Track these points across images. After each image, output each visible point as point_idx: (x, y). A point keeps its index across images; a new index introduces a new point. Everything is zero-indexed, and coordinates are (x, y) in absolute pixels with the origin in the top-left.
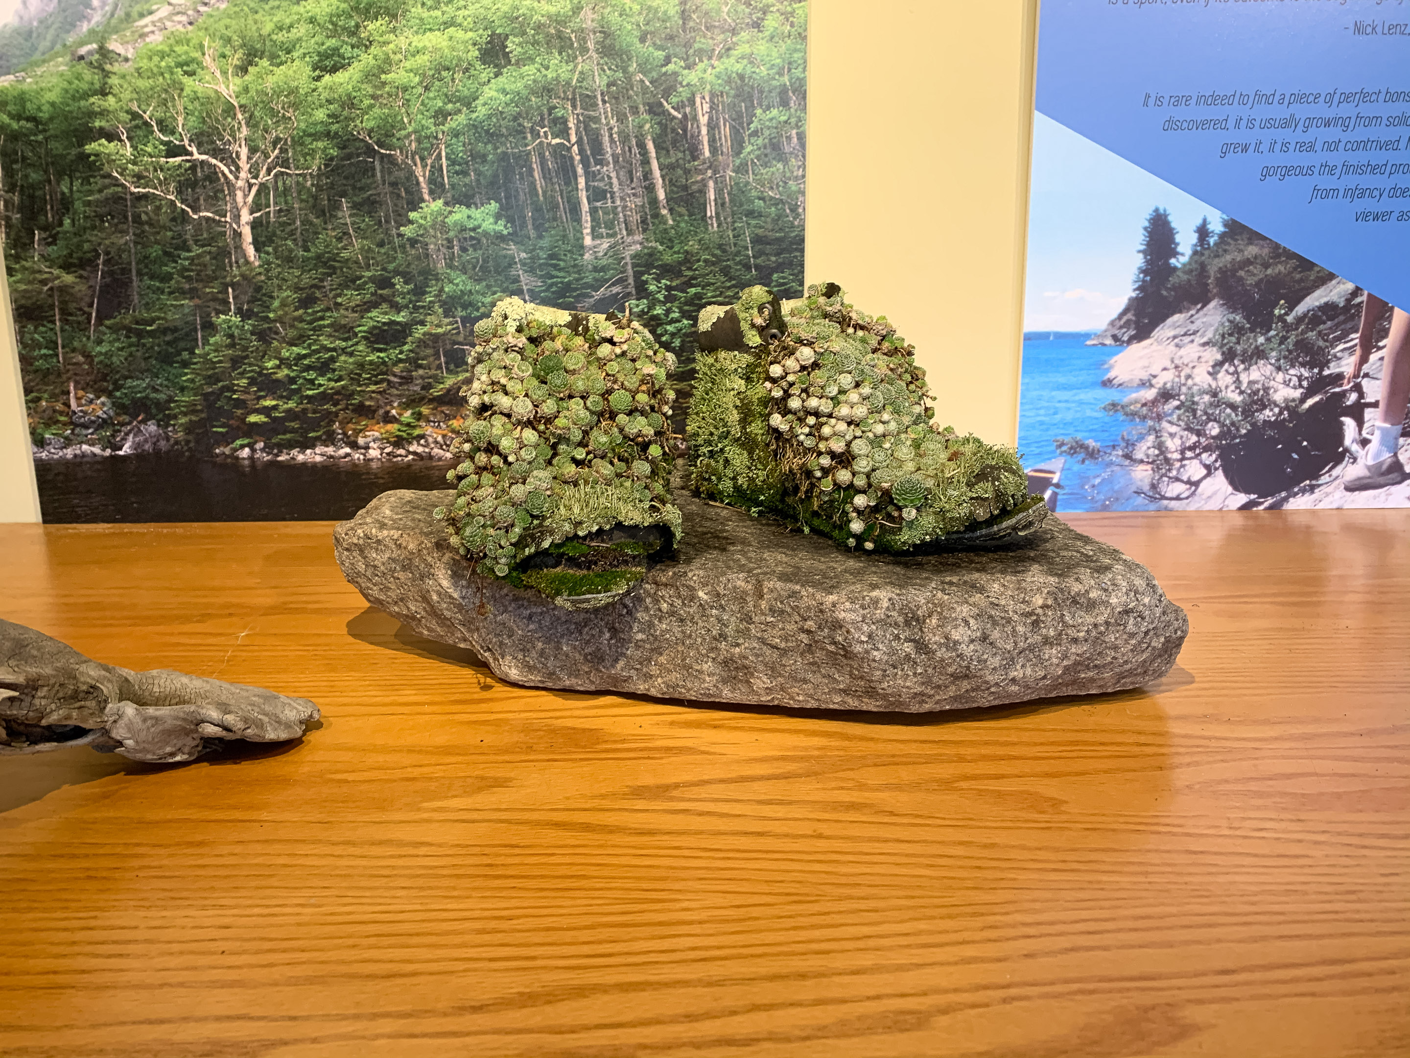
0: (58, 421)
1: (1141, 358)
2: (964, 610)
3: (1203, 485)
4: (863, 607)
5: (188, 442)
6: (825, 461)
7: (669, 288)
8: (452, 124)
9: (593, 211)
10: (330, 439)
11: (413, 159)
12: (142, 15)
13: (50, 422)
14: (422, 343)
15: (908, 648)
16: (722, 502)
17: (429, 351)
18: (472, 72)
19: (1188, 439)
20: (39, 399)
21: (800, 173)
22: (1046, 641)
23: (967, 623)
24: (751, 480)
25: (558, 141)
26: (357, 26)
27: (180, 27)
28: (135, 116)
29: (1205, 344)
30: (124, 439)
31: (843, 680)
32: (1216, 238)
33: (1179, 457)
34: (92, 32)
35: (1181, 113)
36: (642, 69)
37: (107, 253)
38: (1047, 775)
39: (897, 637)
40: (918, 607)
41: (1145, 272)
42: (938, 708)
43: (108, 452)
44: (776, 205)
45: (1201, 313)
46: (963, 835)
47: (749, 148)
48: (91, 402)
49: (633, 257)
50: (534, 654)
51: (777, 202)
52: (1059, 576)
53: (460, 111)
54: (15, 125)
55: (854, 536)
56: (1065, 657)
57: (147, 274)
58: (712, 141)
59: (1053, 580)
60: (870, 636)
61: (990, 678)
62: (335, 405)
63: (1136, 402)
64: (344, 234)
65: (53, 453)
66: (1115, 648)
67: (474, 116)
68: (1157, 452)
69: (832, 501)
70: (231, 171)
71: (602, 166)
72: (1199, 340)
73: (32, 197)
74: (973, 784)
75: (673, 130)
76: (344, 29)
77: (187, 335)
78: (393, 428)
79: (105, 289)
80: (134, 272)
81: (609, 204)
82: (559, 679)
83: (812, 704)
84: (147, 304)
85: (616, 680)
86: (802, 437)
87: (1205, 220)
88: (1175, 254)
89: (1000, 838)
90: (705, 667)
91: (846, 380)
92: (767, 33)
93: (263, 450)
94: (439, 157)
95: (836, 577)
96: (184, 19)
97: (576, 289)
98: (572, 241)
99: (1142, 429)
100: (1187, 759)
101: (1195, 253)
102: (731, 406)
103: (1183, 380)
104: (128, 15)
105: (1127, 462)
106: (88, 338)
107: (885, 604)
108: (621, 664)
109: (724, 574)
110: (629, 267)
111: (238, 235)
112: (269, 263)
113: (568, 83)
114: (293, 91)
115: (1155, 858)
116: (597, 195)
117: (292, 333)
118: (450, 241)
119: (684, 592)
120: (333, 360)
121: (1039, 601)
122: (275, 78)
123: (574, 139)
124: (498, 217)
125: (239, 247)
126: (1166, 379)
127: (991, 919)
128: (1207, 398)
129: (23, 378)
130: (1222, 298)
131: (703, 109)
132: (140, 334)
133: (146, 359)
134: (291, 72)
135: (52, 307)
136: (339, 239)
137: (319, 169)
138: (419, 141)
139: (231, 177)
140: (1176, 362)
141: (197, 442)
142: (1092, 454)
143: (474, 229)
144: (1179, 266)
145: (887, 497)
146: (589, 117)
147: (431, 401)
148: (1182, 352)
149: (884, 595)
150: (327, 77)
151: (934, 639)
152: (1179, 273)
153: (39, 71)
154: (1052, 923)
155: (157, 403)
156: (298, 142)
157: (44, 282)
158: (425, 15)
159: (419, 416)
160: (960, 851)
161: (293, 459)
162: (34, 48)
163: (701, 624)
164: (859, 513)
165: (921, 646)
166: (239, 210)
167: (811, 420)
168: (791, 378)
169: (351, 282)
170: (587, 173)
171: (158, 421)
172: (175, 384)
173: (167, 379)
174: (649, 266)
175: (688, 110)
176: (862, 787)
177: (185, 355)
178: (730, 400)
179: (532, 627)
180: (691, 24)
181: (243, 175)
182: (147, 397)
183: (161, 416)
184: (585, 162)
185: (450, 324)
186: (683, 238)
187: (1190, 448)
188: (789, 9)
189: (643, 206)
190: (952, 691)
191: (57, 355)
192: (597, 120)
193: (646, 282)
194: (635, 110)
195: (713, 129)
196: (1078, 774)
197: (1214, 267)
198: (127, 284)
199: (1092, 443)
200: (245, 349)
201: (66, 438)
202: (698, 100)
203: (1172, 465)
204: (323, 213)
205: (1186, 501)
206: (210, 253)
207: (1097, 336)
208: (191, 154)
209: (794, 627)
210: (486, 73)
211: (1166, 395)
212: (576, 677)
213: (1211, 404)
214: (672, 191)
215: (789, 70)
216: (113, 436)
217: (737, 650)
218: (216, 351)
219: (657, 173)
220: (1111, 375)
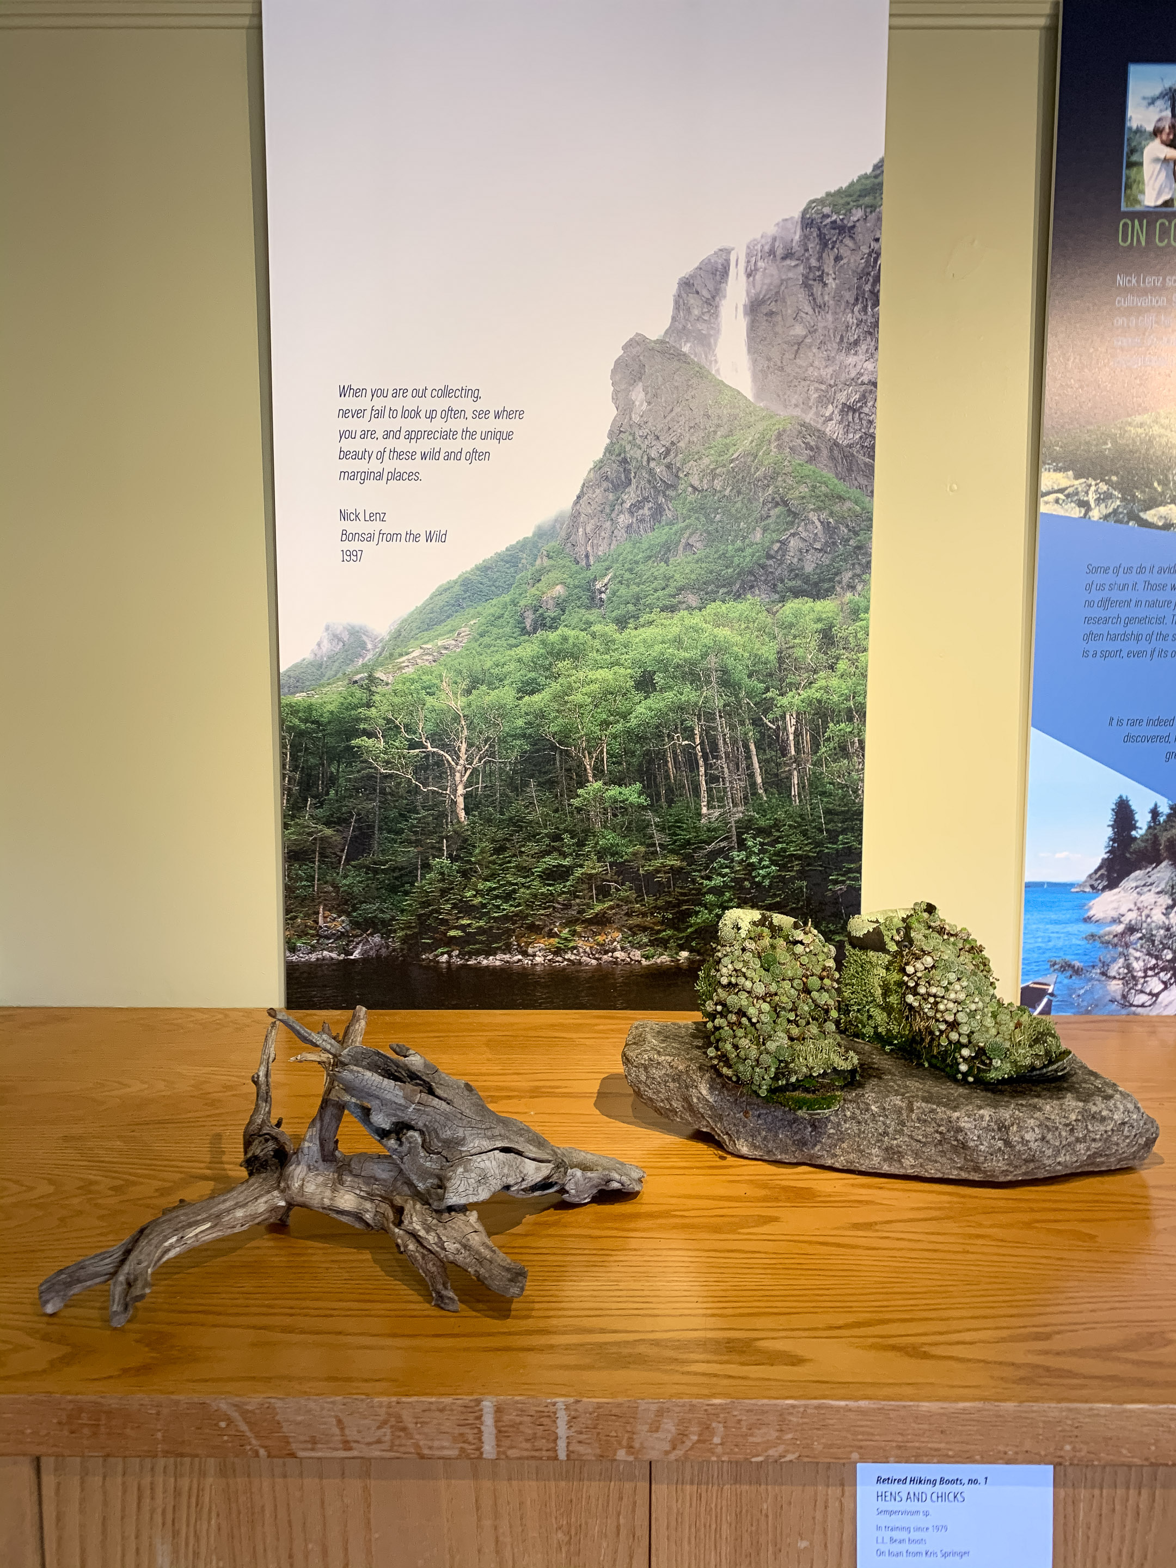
0: (307, 934)
1: (1112, 902)
2: (1032, 1122)
3: (1161, 996)
4: (975, 1120)
5: (402, 949)
6: (943, 1027)
7: (762, 844)
8: (612, 730)
9: (709, 790)
10: (508, 949)
11: (583, 753)
12: (401, 655)
13: (302, 934)
14: (580, 880)
15: (1000, 1144)
16: (863, 1039)
17: (585, 886)
18: (629, 695)
19: (1149, 962)
20: (296, 917)
21: (860, 766)
22: (1078, 1140)
23: (1034, 1130)
24: (889, 1031)
25: (686, 742)
26: (551, 664)
27: (427, 663)
28: (389, 721)
29: (1158, 893)
30: (355, 947)
31: (960, 1162)
32: (1164, 817)
33: (1143, 975)
34: (364, 665)
35: (1135, 731)
36: (749, 695)
37: (358, 814)
38: (1083, 1220)
39: (993, 1138)
40: (1006, 1120)
41: (1114, 840)
42: (1015, 1179)
43: (342, 957)
44: (842, 788)
45: (1155, 870)
46: (1044, 1253)
47: (824, 749)
48: (334, 920)
49: (736, 822)
50: (759, 1138)
51: (842, 787)
52: (1084, 1101)
53: (618, 721)
54: (303, 727)
55: (963, 1073)
56: (1088, 1149)
57: (386, 829)
58: (797, 744)
59: (1081, 1104)
60: (979, 1137)
61: (1046, 1162)
62: (513, 924)
63: (1109, 933)
64: (531, 803)
65: (301, 957)
66: (1117, 1144)
67: (628, 725)
68: (1126, 971)
69: (946, 1051)
70: (453, 759)
71: (717, 759)
72: (1154, 890)
73: (309, 775)
74: (1043, 1225)
75: (769, 736)
76: (541, 666)
77: (410, 872)
78: (554, 941)
79: (354, 839)
80: (376, 828)
81: (721, 785)
82: (774, 1155)
83: (939, 1175)
84: (384, 850)
85: (812, 1157)
86: (926, 1010)
87: (1156, 805)
88: (1135, 828)
89: (1065, 1255)
90: (873, 1151)
91: (952, 976)
92: (839, 673)
93: (457, 956)
94: (602, 752)
95: (955, 1100)
96: (431, 658)
97: (694, 844)
98: (693, 811)
99: (1114, 953)
100: (1163, 1213)
101: (1150, 827)
102: (876, 985)
103: (1144, 918)
104: (391, 655)
105: (1104, 978)
106: (338, 874)
107: (987, 1118)
108: (818, 1147)
109: (888, 1096)
110: (734, 829)
111: (454, 803)
112: (474, 823)
113: (696, 704)
114: (502, 707)
115: (1148, 1267)
116: (712, 779)
117: (487, 872)
118: (605, 809)
119: (862, 1106)
120: (514, 891)
121: (1073, 1117)
122: (490, 698)
123: (698, 741)
124: (640, 794)
125: (454, 812)
126: (1131, 917)
127: (1070, 1295)
128: (1162, 932)
129: (285, 902)
130: (1170, 860)
131: (791, 723)
132: (376, 872)
133: (377, 889)
134: (502, 694)
135: (314, 852)
136: (527, 807)
137: (516, 758)
138: (588, 741)
139: (453, 763)
140: (1139, 905)
141: (409, 950)
142: (1077, 972)
143: (623, 802)
144: (1138, 836)
145: (981, 1052)
146: (709, 727)
147: (583, 922)
148: (1143, 898)
149: (986, 1113)
150: (527, 697)
151: (1015, 1139)
152: (1139, 841)
153: (325, 690)
154: (1102, 1297)
155: (383, 922)
156: (502, 740)
157: (310, 834)
158: (599, 658)
159: (574, 933)
160: (1044, 1261)
161: (479, 963)
162: (322, 675)
163: (871, 1125)
164: (965, 1059)
165: (1007, 1143)
166: (456, 786)
167: (932, 1000)
168: (919, 974)
169: (532, 837)
170: (706, 764)
171: (382, 934)
172: (397, 908)
173: (392, 904)
174: (748, 828)
175: (780, 723)
176: (980, 1225)
177: (407, 887)
178: (876, 982)
179: (760, 1122)
180: (785, 666)
181: (461, 762)
182: (375, 917)
183: (384, 930)
184: (706, 759)
185: (602, 867)
186: (774, 809)
187: (1151, 969)
188: (855, 657)
189: (746, 787)
190: (1024, 1169)
191: (313, 886)
192: (715, 729)
193: (745, 839)
194: (742, 723)
195: (798, 736)
196: (1101, 1220)
197: (1163, 840)
198: (370, 836)
199: (1077, 964)
200: (452, 883)
201: (312, 946)
202: (788, 717)
203: (1137, 981)
204: (516, 789)
205: (1149, 1008)
206: (433, 815)
207: (1079, 885)
208: (426, 748)
209: (933, 1130)
210: (638, 696)
211: (1131, 929)
212: (786, 1154)
213: (1165, 936)
214: (767, 777)
215: (854, 697)
216: (347, 945)
217: (895, 1142)
218: (430, 884)
219: (756, 765)
220: (1091, 913)
